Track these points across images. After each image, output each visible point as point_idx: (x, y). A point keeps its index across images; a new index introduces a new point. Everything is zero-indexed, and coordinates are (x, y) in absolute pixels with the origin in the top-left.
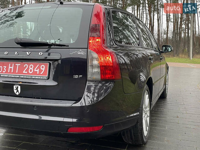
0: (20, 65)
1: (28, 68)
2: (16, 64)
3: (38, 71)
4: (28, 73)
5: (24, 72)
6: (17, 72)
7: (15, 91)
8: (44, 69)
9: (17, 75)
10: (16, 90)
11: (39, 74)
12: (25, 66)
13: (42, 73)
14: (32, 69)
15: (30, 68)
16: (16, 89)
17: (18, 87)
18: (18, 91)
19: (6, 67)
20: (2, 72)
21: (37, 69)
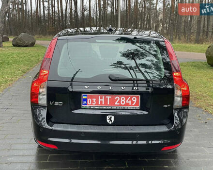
0: (110, 97)
1: (120, 100)
2: (107, 97)
3: (130, 102)
4: (120, 105)
5: (116, 103)
6: (108, 103)
7: (108, 121)
8: (135, 101)
9: (109, 107)
11: (131, 105)
12: (116, 98)
13: (134, 104)
14: (124, 101)
15: (122, 100)
16: (109, 119)
17: (111, 117)
18: (111, 120)
19: (95, 99)
20: (92, 104)
21: (129, 101)
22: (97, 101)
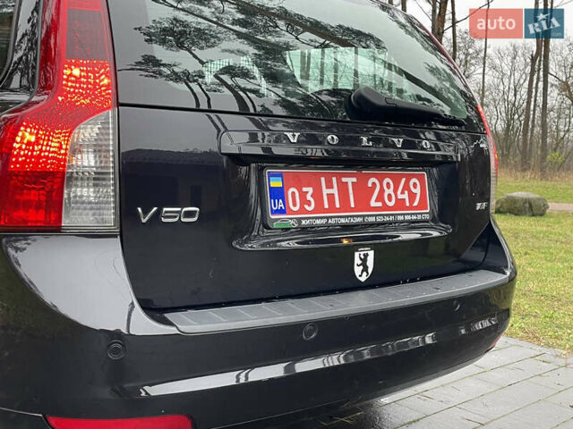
0: (354, 180)
1: (382, 191)
2: (344, 180)
3: (406, 196)
4: (385, 207)
5: (373, 203)
6: (353, 205)
7: (358, 270)
8: (417, 191)
9: (357, 216)
10: (361, 267)
11: (411, 208)
12: (370, 185)
13: (416, 204)
14: (391, 191)
15: (387, 192)
16: (360, 262)
17: (366, 256)
19: (310, 190)
20: (302, 210)
21: (402, 193)
22: (318, 195)
